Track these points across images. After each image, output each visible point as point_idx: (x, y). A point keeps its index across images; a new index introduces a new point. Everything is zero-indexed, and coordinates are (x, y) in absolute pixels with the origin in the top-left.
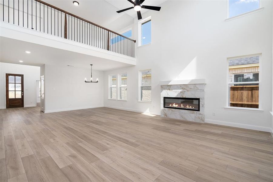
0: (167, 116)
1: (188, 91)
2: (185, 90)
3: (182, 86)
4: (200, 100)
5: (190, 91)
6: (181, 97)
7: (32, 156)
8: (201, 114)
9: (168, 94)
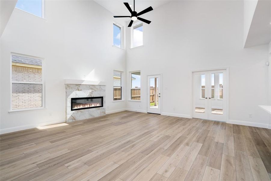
0: (75, 120)
1: (95, 91)
2: (93, 90)
3: (91, 87)
4: (103, 98)
5: (97, 91)
6: (90, 97)
7: (210, 165)
8: (104, 109)
9: (76, 95)
